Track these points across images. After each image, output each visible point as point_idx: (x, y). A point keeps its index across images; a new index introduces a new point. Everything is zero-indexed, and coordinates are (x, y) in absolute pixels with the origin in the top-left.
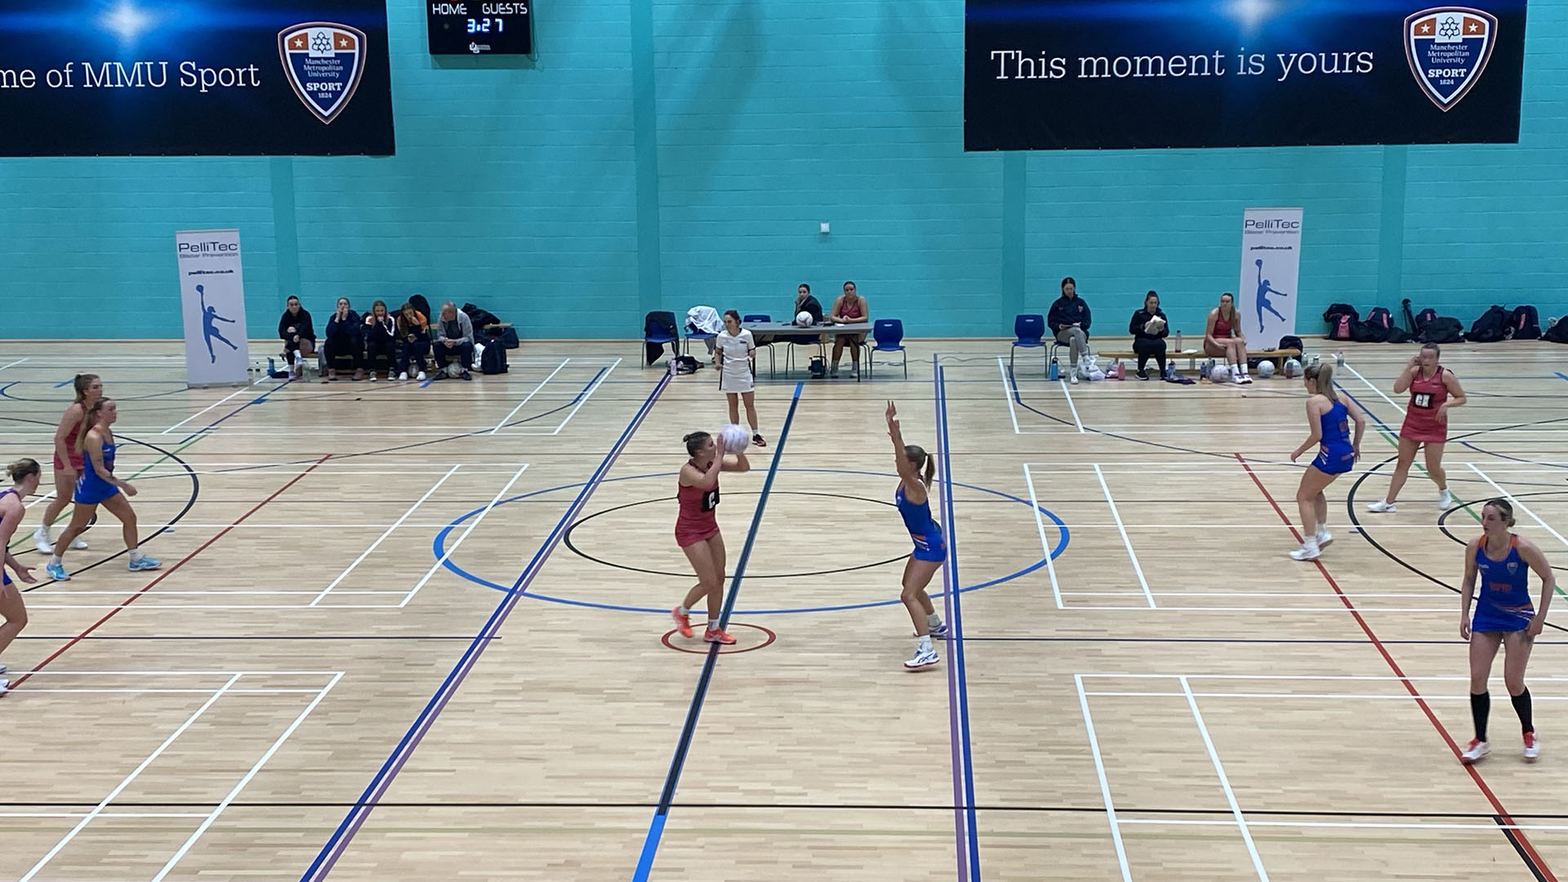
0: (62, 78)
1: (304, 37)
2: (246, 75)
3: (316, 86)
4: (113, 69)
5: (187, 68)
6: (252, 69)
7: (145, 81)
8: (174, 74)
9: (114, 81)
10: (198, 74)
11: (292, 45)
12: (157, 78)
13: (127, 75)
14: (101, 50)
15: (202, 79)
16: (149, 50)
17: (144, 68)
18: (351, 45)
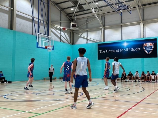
0: (118, 51)
1: (146, 45)
2: (139, 49)
3: (147, 50)
4: (123, 49)
5: (132, 49)
6: (140, 48)
7: (127, 50)
8: (130, 49)
9: (123, 51)
10: (133, 49)
11: (145, 45)
12: (128, 50)
13: (125, 50)
14: (122, 48)
15: (133, 50)
16: (128, 47)
17: (127, 49)
18: (152, 45)
